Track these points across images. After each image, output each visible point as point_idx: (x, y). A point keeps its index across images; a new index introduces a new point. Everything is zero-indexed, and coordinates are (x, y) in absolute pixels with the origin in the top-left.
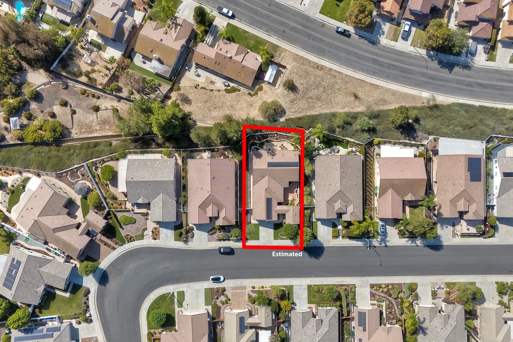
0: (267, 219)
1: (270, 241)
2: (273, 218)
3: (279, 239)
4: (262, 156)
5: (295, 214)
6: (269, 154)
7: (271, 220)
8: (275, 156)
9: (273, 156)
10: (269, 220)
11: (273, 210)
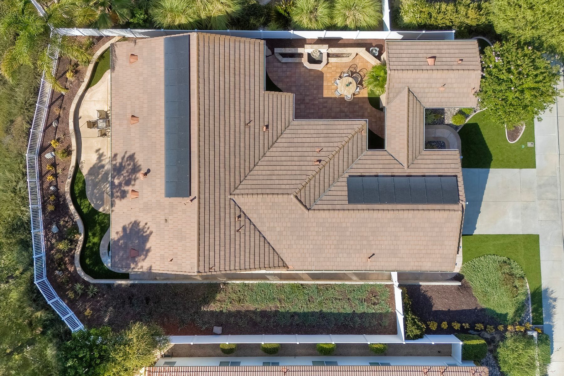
0: (456, 200)
1: (540, 186)
2: (450, 172)
3: (529, 144)
4: (136, 224)
5: (431, 61)
6: (130, 188)
7: (460, 179)
8: (140, 159)
9: (136, 169)
10: (462, 193)
11: (407, 171)
